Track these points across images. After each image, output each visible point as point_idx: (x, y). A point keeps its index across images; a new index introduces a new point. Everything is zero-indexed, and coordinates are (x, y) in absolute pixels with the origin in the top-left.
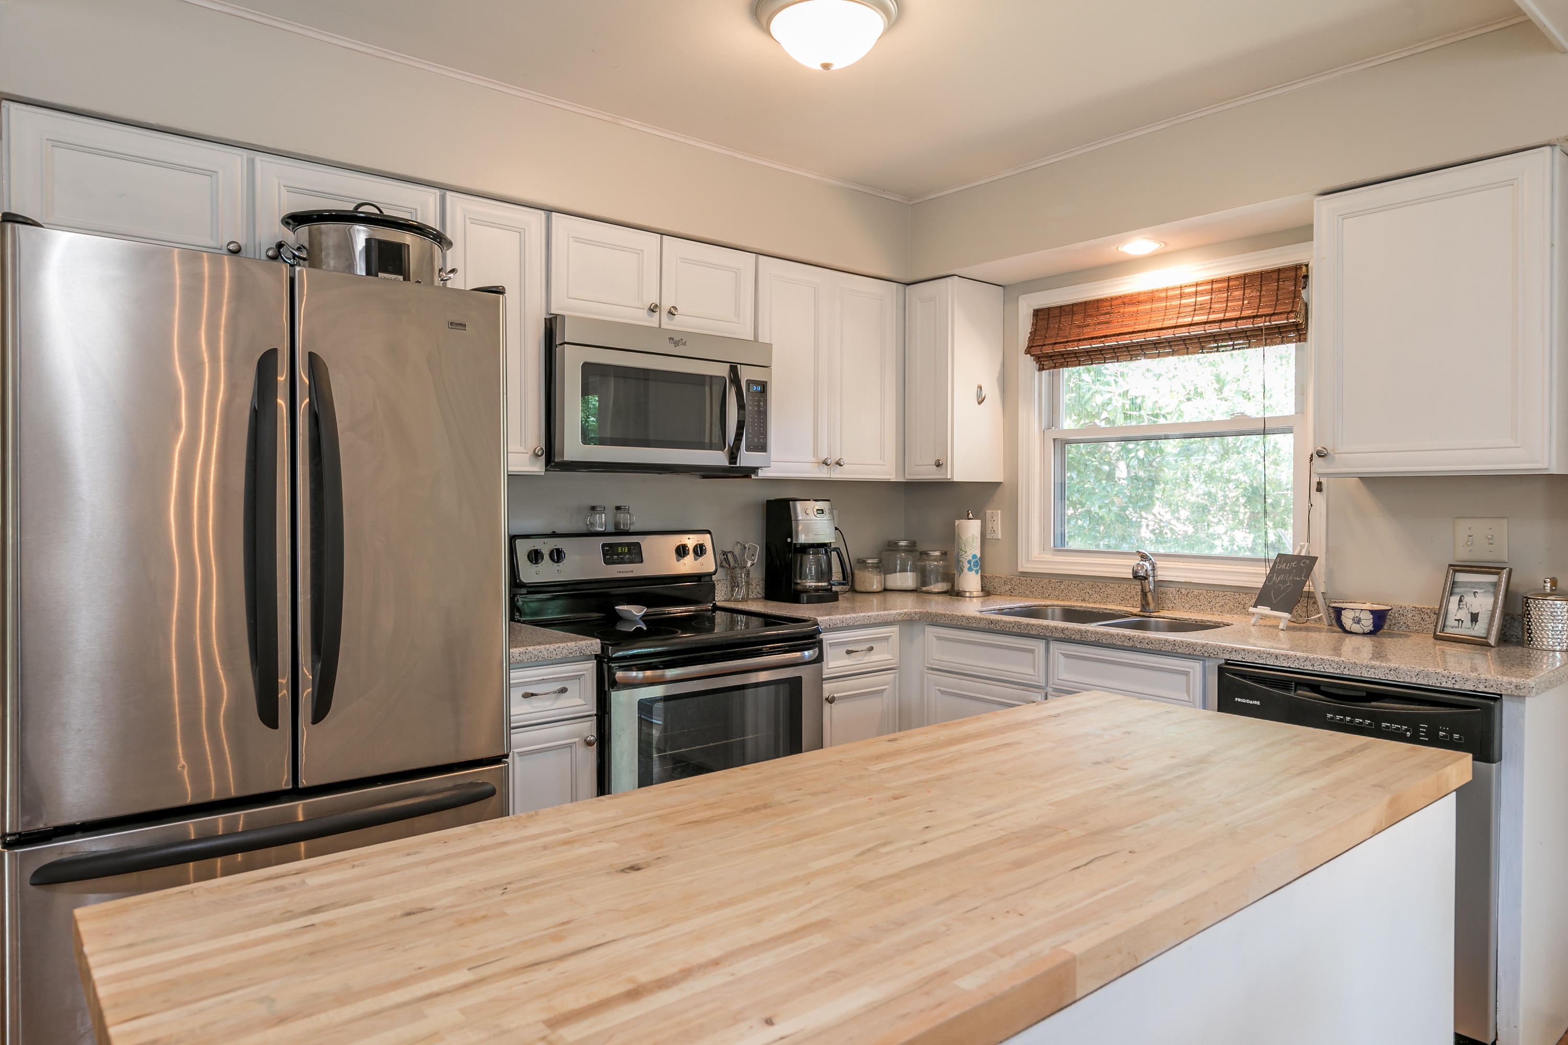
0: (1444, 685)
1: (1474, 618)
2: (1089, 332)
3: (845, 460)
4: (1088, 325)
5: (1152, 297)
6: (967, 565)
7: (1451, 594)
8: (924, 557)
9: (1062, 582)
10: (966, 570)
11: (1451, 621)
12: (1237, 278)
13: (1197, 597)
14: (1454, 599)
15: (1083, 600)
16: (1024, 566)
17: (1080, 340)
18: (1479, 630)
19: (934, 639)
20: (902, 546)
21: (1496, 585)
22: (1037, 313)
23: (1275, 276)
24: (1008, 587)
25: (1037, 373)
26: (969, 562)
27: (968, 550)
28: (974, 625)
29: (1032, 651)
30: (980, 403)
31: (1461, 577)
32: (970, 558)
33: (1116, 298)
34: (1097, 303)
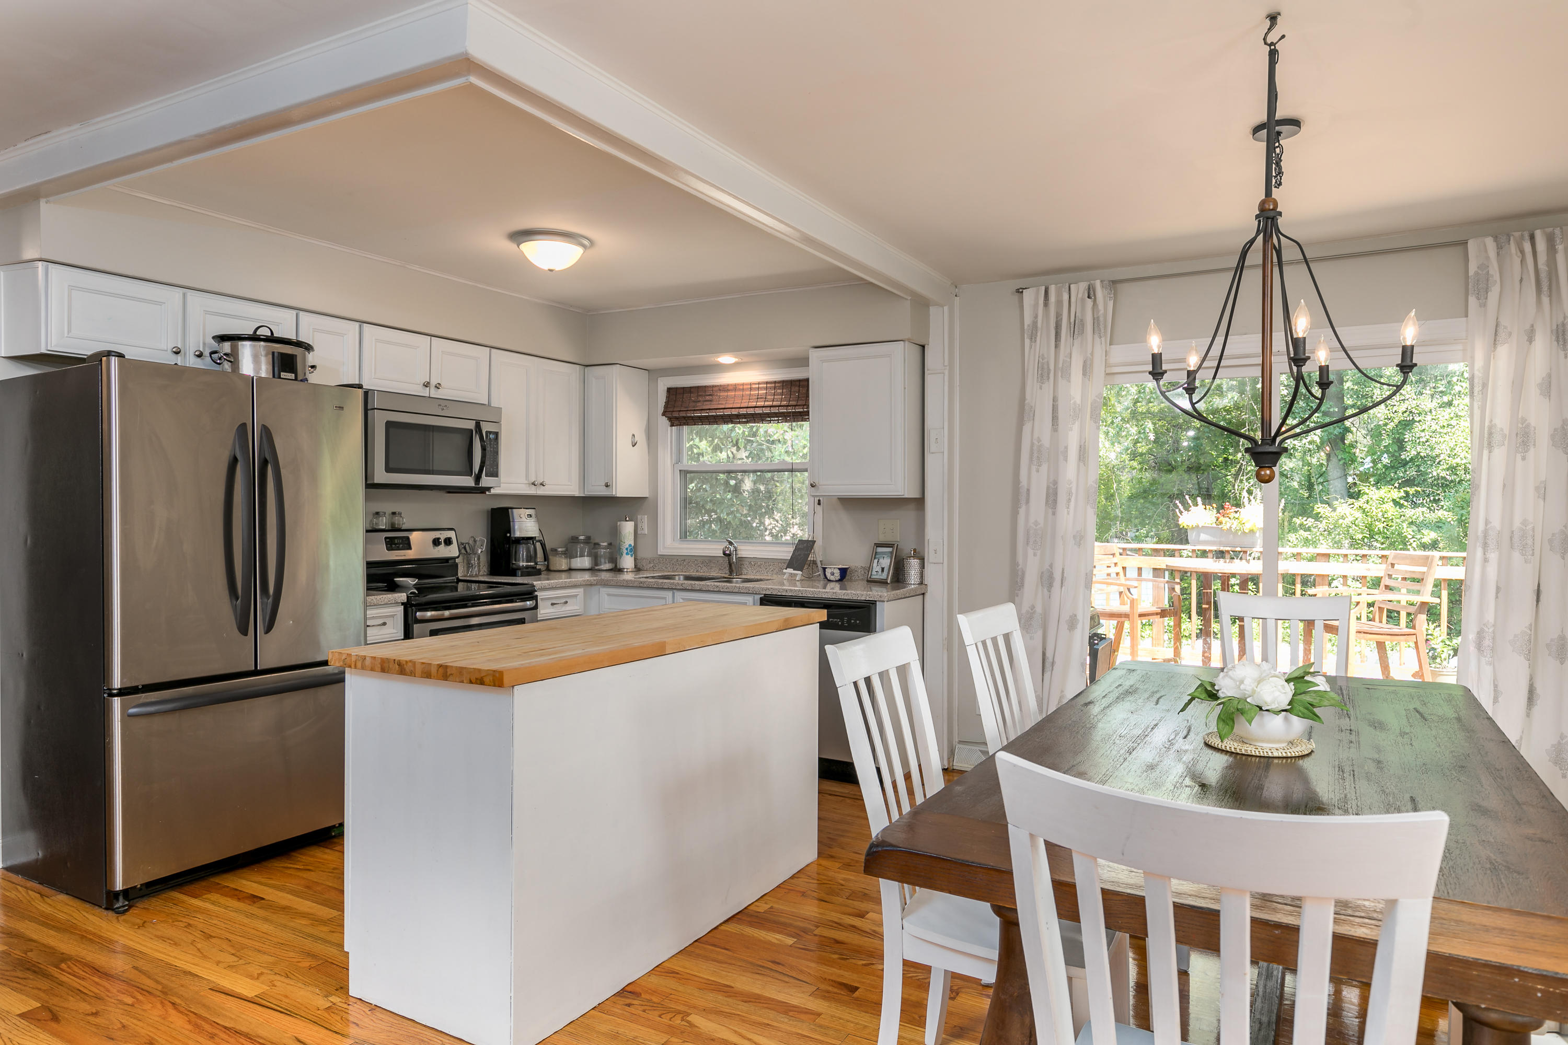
0: (854, 598)
1: (883, 569)
2: (700, 406)
3: (546, 482)
4: (699, 401)
5: (735, 387)
6: (625, 551)
7: (875, 558)
8: (597, 546)
9: (684, 560)
10: (624, 554)
11: (874, 573)
12: (779, 382)
13: (759, 566)
14: (876, 561)
15: (697, 571)
16: (661, 551)
17: (694, 410)
18: (884, 576)
19: (606, 596)
20: (581, 539)
21: (892, 553)
22: (669, 390)
23: (798, 383)
24: (652, 565)
25: (669, 428)
26: (627, 549)
27: (626, 541)
28: (631, 585)
29: (665, 598)
30: (633, 446)
31: (880, 550)
32: (627, 546)
33: (716, 386)
34: (704, 388)
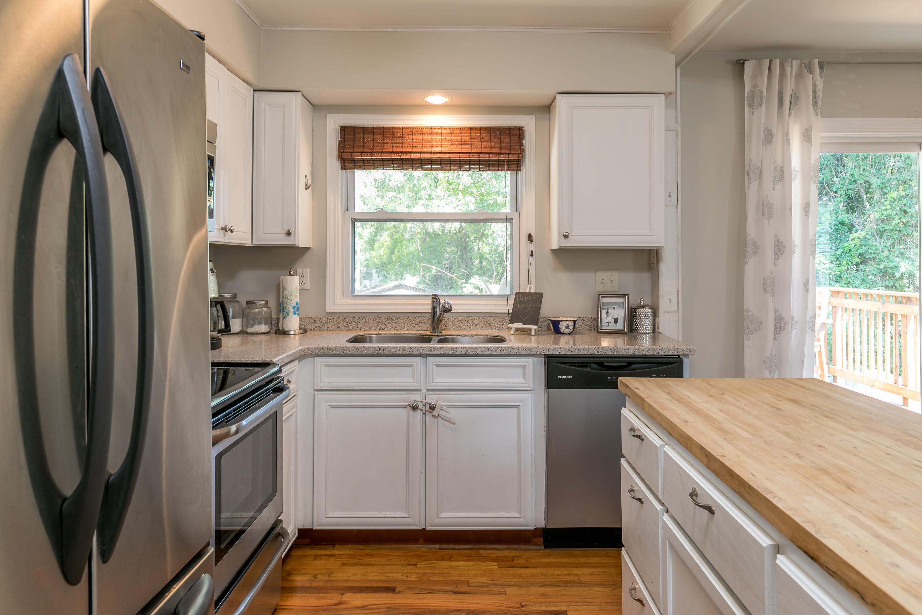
1: (616, 320)
2: (388, 148)
4: (387, 143)
5: (431, 131)
6: (292, 310)
7: (602, 309)
8: (252, 306)
9: (364, 318)
10: (291, 314)
11: (604, 323)
12: (486, 129)
14: (604, 312)
15: (381, 329)
16: (331, 308)
17: (382, 152)
18: (619, 326)
19: (323, 367)
20: (227, 298)
21: (624, 303)
22: (344, 130)
23: (508, 132)
24: (317, 325)
25: (340, 171)
26: (294, 308)
27: (293, 298)
29: (410, 366)
30: (306, 189)
31: (605, 300)
32: (294, 304)
33: (406, 128)
34: (392, 130)
